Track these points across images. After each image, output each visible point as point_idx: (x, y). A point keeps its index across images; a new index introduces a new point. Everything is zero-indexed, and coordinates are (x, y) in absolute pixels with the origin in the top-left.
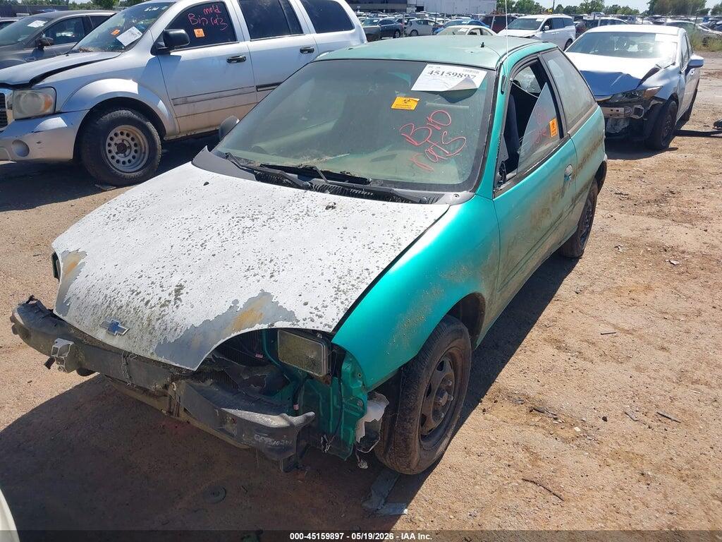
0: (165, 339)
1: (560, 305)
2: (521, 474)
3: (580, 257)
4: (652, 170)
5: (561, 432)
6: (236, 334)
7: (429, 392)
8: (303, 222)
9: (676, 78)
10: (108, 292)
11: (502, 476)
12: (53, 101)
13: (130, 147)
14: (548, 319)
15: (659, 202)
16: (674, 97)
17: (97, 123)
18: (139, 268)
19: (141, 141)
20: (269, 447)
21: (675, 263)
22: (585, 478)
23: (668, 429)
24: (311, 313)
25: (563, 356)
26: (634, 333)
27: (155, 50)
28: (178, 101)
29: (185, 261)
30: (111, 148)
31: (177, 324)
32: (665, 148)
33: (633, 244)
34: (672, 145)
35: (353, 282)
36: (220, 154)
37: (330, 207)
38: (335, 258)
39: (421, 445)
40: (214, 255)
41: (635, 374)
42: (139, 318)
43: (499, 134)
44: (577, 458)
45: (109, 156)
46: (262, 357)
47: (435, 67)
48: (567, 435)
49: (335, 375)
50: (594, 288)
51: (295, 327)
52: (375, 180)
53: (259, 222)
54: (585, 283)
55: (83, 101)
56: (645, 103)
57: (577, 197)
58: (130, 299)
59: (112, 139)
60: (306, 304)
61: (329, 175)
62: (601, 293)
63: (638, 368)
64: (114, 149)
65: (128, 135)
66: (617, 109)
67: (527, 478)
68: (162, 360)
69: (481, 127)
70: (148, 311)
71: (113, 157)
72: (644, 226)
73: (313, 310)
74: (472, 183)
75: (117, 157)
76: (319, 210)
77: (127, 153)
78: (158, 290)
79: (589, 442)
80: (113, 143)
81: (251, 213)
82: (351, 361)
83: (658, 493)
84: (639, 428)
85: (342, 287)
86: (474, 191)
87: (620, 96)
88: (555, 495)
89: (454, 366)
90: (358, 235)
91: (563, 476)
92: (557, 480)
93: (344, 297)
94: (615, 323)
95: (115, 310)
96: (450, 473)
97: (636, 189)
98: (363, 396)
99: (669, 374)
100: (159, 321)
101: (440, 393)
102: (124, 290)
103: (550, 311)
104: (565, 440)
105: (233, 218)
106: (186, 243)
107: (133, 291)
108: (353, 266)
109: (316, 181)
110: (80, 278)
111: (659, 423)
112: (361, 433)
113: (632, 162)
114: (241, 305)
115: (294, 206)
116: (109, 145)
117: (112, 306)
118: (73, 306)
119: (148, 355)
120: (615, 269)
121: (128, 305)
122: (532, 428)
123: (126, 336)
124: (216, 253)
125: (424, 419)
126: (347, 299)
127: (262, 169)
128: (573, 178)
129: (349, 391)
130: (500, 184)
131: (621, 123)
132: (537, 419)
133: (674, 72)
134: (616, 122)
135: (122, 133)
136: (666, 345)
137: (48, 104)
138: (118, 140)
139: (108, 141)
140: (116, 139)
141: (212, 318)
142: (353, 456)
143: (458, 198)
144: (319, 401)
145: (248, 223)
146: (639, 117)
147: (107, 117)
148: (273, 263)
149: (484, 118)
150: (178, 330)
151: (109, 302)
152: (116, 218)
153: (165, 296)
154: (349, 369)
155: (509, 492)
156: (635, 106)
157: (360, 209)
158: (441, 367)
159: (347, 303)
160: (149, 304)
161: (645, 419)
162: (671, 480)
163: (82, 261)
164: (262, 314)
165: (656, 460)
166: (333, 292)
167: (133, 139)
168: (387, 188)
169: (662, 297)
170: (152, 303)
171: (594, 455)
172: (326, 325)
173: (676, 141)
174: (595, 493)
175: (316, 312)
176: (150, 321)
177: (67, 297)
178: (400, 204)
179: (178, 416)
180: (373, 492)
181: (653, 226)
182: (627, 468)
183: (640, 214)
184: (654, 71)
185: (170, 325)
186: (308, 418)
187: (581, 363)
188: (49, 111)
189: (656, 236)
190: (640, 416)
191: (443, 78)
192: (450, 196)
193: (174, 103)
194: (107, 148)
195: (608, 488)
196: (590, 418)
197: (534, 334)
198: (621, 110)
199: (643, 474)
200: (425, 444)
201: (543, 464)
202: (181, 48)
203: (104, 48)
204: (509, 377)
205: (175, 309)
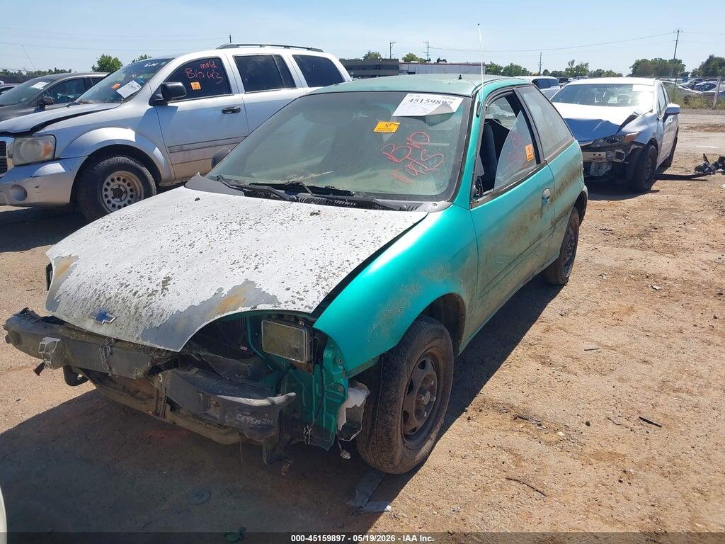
0: (151, 324)
1: (544, 326)
2: (504, 473)
3: (564, 284)
4: (635, 209)
5: (544, 437)
6: (219, 317)
7: (411, 388)
8: (288, 225)
9: (654, 124)
10: (98, 287)
11: (486, 476)
12: (53, 148)
13: (126, 192)
14: (533, 338)
15: (642, 238)
16: (653, 142)
17: (95, 168)
18: (129, 265)
19: (137, 186)
20: (251, 426)
21: (657, 288)
22: (568, 476)
23: (650, 432)
24: (293, 297)
25: (548, 370)
26: (617, 349)
27: (154, 101)
28: (174, 149)
29: (173, 258)
30: (107, 193)
31: (163, 311)
32: (647, 190)
33: (617, 273)
34: (654, 187)
35: (334, 271)
36: (212, 178)
37: (314, 214)
38: (317, 253)
39: (404, 443)
40: (201, 253)
41: (618, 384)
42: (126, 306)
43: (475, 152)
44: (559, 459)
45: (106, 200)
46: (246, 349)
47: (415, 96)
48: (551, 439)
49: (317, 363)
50: (579, 310)
51: (277, 309)
52: (358, 193)
53: (247, 226)
54: (570, 307)
55: (82, 148)
56: (626, 148)
57: (557, 221)
58: (119, 291)
59: (108, 184)
60: (288, 289)
61: (315, 190)
62: (586, 315)
63: (621, 379)
64: (110, 193)
65: (124, 181)
66: (599, 153)
67: (510, 477)
68: (148, 343)
69: (458, 144)
70: (135, 300)
71: (109, 202)
72: (627, 257)
73: (295, 294)
74: (450, 194)
75: (113, 202)
76: (304, 216)
77: (123, 198)
78: (146, 282)
79: (572, 444)
80: (109, 188)
81: (238, 220)
82: (332, 348)
83: (640, 488)
84: (621, 431)
85: (323, 275)
86: (452, 200)
87: (601, 141)
88: (537, 491)
89: (436, 367)
90: (340, 235)
91: (546, 474)
92: (539, 478)
93: (324, 283)
94: (599, 340)
95: (104, 301)
96: (434, 474)
97: (620, 226)
98: (343, 381)
99: (651, 384)
100: (147, 308)
101: (422, 391)
102: (114, 284)
103: (535, 331)
104: (548, 443)
105: (221, 223)
106: (175, 244)
107: (122, 285)
108: (334, 258)
109: (301, 195)
110: (72, 277)
111: (641, 426)
112: (343, 421)
113: (616, 202)
114: (225, 292)
115: (280, 213)
116: (106, 190)
117: (101, 298)
118: (63, 301)
119: (134, 340)
120: (599, 294)
121: (116, 296)
122: (516, 434)
123: (113, 323)
124: (203, 250)
125: (406, 415)
126: (327, 285)
127: (250, 186)
128: (552, 201)
129: (331, 378)
130: (478, 197)
131: (604, 166)
132: (521, 426)
133: (652, 119)
134: (599, 166)
135: (118, 179)
136: (648, 359)
137: (47, 152)
138: (114, 185)
139: (105, 186)
140: (112, 184)
141: (196, 303)
142: (336, 444)
143: (436, 207)
144: (301, 391)
145: (236, 227)
146: (620, 161)
147: (105, 163)
148: (257, 258)
149: (461, 137)
150: (164, 316)
151: (98, 295)
152: (109, 228)
153: (153, 287)
154: (330, 355)
155: (492, 490)
156: (616, 151)
157: (343, 215)
158: (423, 365)
159: (327, 288)
160: (137, 295)
161: (628, 423)
162: (653, 477)
163: (74, 263)
164: (245, 299)
165: (637, 459)
166: (315, 279)
167: (129, 185)
168: (369, 198)
169: (645, 316)
170: (140, 293)
171: (576, 456)
172: (307, 306)
173: (658, 185)
174: (578, 489)
175: (297, 296)
176: (137, 308)
177: (58, 294)
178: (381, 211)
179: (164, 417)
180: (357, 492)
181: (636, 256)
182: (609, 466)
183: (624, 246)
184: (632, 118)
185: (156, 311)
186: (289, 398)
187: (564, 376)
188: (49, 157)
189: (638, 266)
190: (622, 420)
191: (423, 105)
192: (429, 205)
193: (169, 150)
194: (104, 193)
195: (591, 484)
196: (573, 424)
197: (518, 351)
198: (603, 154)
199: (625, 472)
200: (408, 442)
201: (527, 465)
202: (178, 99)
203: (104, 101)
204: (493, 389)
205: (161, 297)
